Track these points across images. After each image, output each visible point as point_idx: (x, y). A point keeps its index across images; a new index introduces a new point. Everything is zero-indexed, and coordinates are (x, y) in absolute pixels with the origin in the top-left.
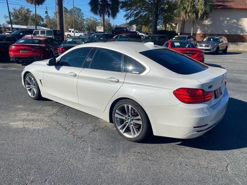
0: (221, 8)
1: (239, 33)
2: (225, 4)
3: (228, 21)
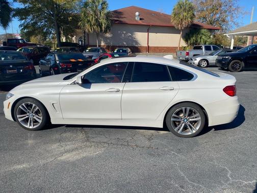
0: (118, 23)
1: (134, 44)
2: (120, 20)
3: (125, 34)
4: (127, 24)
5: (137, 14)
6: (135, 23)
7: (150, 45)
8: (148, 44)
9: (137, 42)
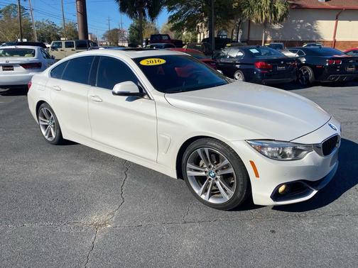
0: (296, 8)
3: (301, 24)
4: (307, 8)
6: (319, 6)
7: (337, 39)
8: (335, 37)
9: (318, 36)
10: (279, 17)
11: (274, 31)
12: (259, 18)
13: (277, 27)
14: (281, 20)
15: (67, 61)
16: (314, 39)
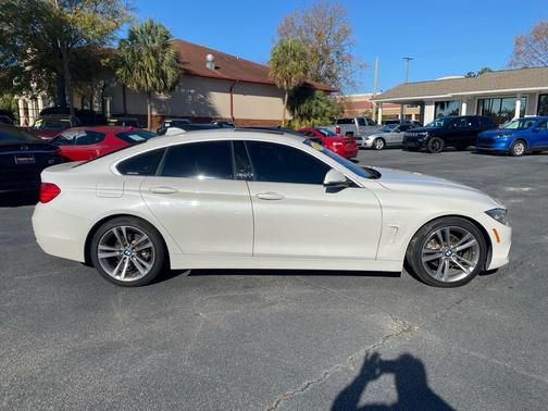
3: (193, 95)
4: (198, 76)
5: (210, 57)
7: (236, 117)
8: (232, 113)
9: (214, 111)
10: (169, 84)
11: (160, 102)
12: (143, 82)
13: (163, 96)
14: (173, 88)
15: (161, 151)
16: (210, 115)
